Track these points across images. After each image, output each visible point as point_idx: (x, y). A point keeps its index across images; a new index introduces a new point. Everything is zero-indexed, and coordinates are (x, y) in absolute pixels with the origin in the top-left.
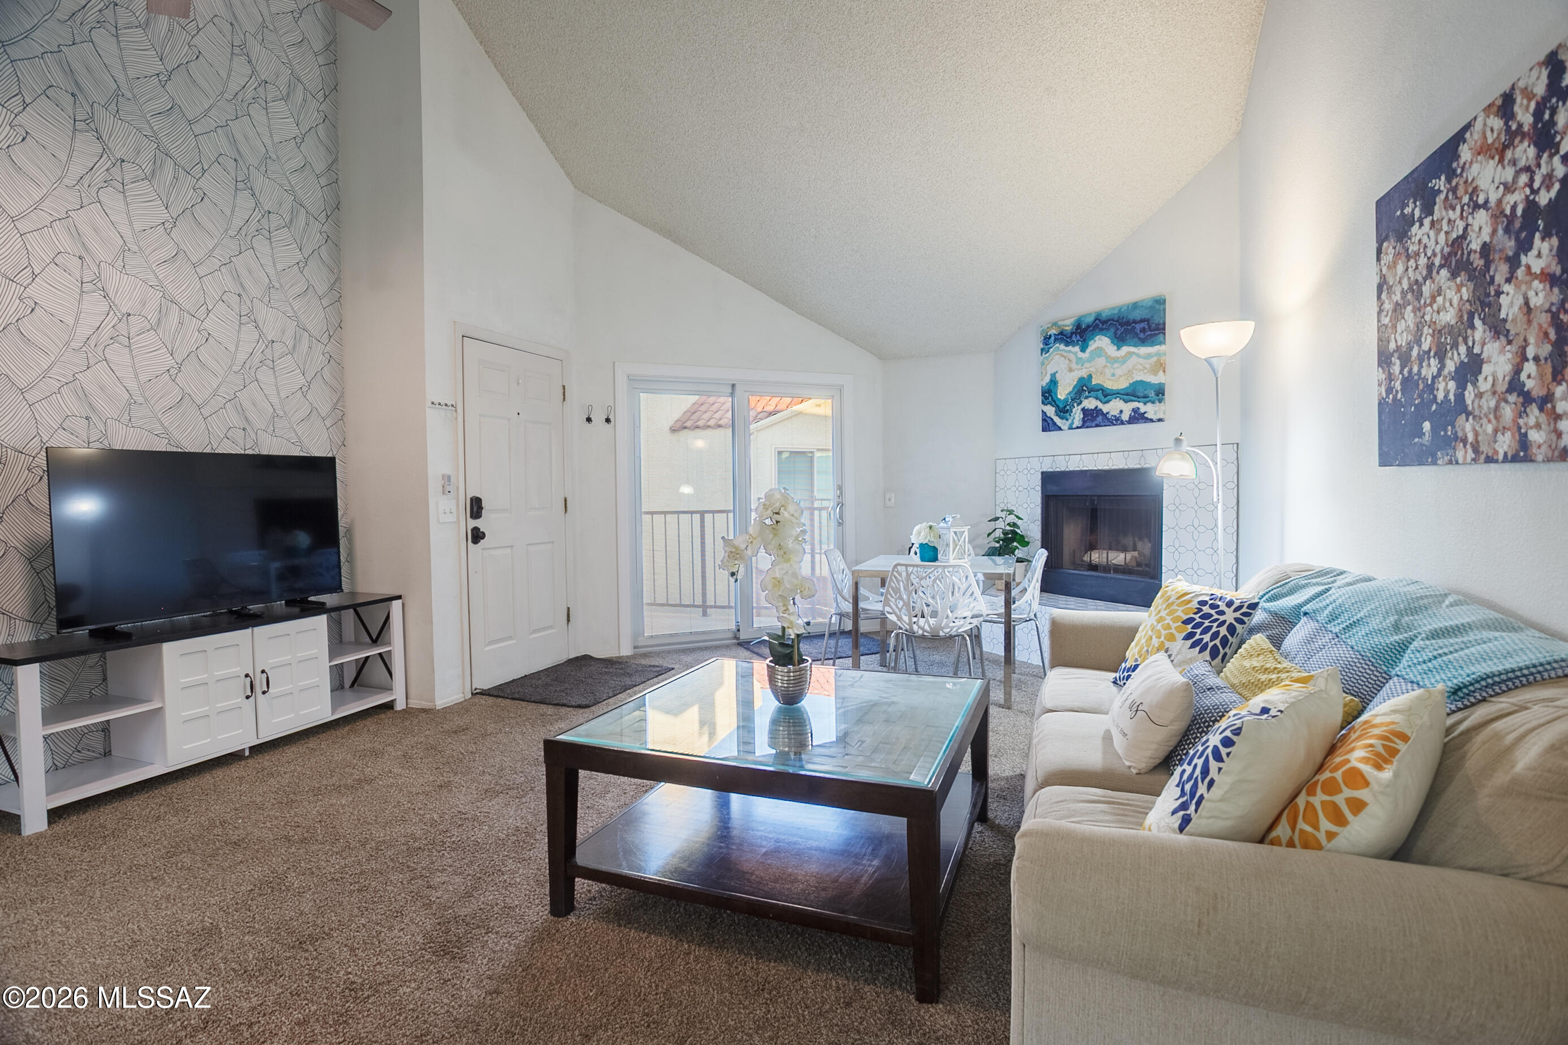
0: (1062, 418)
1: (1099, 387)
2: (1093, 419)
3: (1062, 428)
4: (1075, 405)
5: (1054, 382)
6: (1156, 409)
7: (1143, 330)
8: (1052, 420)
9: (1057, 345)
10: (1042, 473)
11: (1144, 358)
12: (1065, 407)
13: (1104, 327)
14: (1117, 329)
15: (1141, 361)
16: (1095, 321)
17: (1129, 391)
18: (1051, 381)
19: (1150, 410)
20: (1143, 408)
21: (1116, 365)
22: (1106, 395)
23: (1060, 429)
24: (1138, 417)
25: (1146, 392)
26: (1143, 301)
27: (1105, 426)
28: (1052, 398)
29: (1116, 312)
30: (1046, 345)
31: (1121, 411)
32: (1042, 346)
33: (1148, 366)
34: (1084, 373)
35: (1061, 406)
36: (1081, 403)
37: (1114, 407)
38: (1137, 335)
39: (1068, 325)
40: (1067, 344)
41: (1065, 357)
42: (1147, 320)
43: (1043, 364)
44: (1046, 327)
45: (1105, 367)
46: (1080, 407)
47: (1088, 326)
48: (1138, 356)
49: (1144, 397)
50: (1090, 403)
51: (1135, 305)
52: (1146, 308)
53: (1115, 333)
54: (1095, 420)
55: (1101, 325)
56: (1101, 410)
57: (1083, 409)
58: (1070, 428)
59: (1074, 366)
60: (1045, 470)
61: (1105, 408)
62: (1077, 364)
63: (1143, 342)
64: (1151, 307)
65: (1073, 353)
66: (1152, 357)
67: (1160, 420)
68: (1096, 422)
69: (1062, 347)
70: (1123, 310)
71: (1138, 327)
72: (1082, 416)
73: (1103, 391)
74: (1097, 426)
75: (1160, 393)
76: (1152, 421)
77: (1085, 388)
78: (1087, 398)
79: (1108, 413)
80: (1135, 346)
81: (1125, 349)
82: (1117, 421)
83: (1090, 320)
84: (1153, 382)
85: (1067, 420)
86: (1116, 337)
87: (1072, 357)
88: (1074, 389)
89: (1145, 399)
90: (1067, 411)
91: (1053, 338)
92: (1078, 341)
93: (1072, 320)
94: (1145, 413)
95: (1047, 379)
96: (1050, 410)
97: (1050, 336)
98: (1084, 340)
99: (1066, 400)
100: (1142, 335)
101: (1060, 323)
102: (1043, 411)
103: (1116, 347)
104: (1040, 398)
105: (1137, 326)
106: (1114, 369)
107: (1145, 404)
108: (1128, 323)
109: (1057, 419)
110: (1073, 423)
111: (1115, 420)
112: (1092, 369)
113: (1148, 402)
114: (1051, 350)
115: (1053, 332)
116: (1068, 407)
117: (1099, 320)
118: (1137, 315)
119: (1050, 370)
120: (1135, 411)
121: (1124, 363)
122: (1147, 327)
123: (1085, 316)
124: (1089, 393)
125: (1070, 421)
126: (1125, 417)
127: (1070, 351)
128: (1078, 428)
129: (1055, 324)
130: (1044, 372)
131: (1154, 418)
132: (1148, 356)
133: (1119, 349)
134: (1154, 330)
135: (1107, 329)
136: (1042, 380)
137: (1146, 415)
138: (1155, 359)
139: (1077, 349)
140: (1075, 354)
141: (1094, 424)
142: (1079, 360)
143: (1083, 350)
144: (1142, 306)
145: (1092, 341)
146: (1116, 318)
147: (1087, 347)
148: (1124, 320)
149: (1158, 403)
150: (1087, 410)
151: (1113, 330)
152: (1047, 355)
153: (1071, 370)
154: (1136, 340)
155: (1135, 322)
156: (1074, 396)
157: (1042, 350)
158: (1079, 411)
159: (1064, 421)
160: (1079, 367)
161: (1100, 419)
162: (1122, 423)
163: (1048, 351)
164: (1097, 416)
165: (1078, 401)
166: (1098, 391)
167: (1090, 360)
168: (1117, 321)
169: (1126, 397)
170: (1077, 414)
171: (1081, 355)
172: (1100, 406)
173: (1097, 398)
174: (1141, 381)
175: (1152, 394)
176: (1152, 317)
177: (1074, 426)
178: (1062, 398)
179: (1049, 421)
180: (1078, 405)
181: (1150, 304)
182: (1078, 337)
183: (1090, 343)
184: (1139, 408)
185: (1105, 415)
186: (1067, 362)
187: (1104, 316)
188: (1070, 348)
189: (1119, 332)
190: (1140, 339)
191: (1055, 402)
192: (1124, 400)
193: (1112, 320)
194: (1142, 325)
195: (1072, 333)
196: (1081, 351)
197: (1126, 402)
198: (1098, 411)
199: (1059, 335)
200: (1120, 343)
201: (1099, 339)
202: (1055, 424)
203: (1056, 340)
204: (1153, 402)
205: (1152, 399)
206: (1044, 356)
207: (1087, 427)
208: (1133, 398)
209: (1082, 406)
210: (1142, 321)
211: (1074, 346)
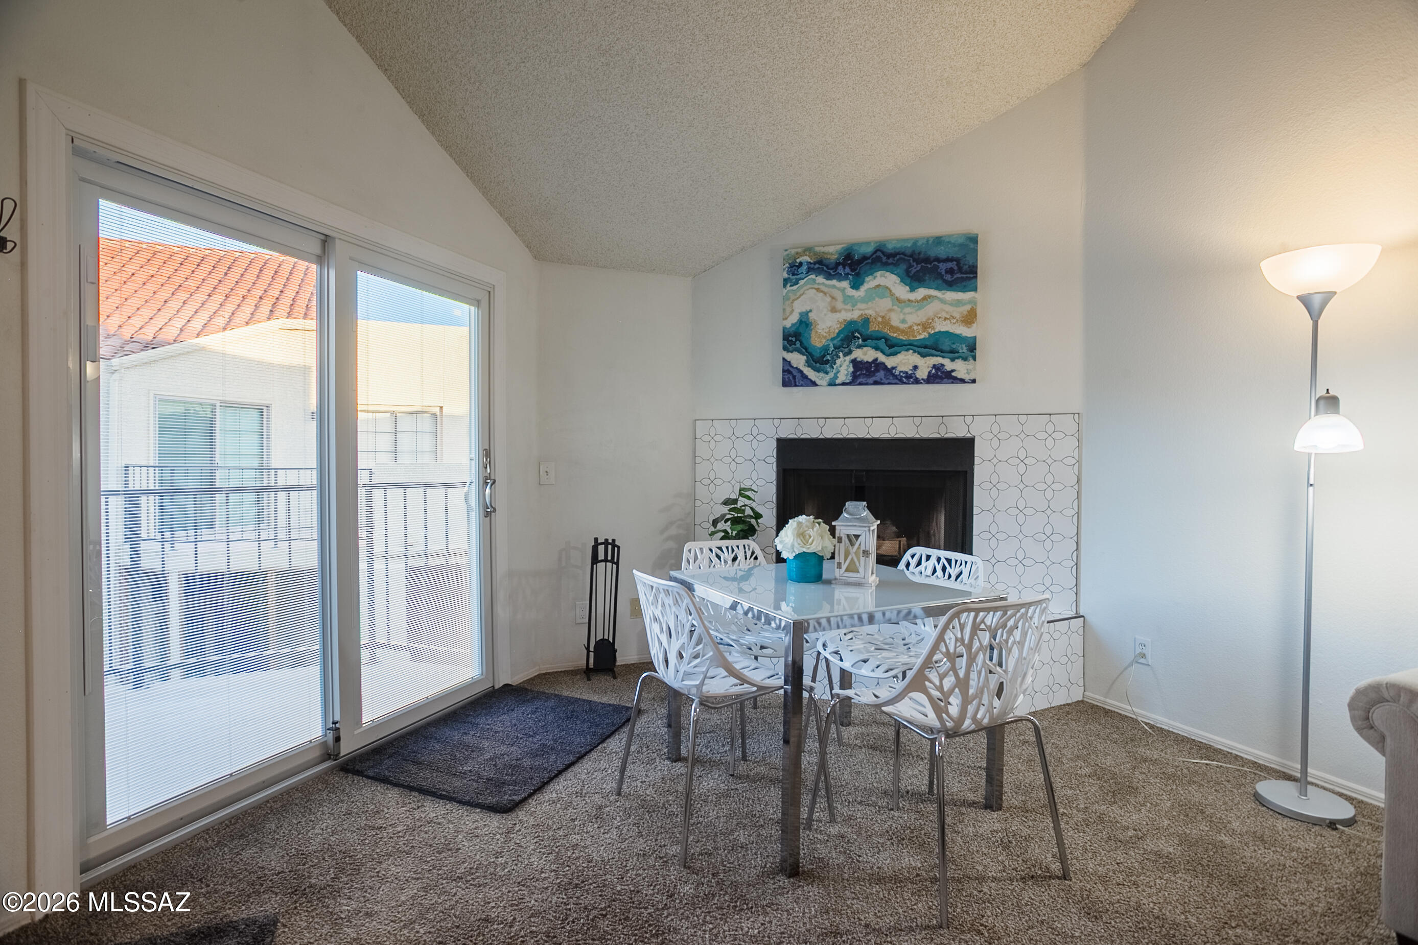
0: (818, 370)
1: (880, 335)
2: (870, 374)
3: (818, 382)
4: (841, 354)
5: (805, 323)
6: (970, 367)
7: (950, 271)
8: (801, 372)
9: (813, 276)
10: (779, 441)
11: (951, 305)
12: (824, 356)
13: (891, 261)
14: (911, 266)
15: (948, 308)
16: (876, 252)
17: (928, 343)
18: (801, 322)
19: (960, 368)
20: (949, 365)
21: (907, 310)
22: (892, 346)
23: (814, 384)
24: (939, 376)
25: (954, 346)
26: (950, 236)
27: (889, 384)
28: (801, 343)
29: (909, 245)
30: (793, 274)
31: (916, 367)
32: (786, 275)
33: (958, 316)
34: (855, 315)
35: (817, 354)
36: (850, 352)
37: (903, 361)
38: (940, 276)
39: (833, 252)
40: (829, 277)
41: (825, 293)
42: (958, 261)
43: (786, 298)
44: (793, 251)
45: (890, 310)
46: (848, 358)
47: (864, 258)
48: (943, 301)
49: (953, 351)
50: (865, 354)
51: (938, 240)
52: (954, 245)
53: (907, 272)
54: (874, 375)
55: (884, 259)
56: (883, 364)
57: (854, 362)
58: (832, 384)
59: (839, 305)
60: (783, 436)
61: (890, 362)
62: (844, 302)
63: (950, 285)
64: (961, 245)
65: (839, 289)
66: (964, 305)
67: (974, 381)
68: (874, 379)
69: (820, 279)
70: (920, 243)
71: (943, 267)
72: (851, 369)
73: (887, 340)
74: (876, 383)
75: (971, 348)
76: (962, 381)
77: (857, 334)
78: (860, 347)
79: (894, 368)
80: (938, 288)
81: (922, 292)
82: (909, 378)
83: (869, 250)
84: (964, 334)
85: (827, 373)
86: (909, 276)
87: (838, 295)
88: (838, 334)
89: (953, 354)
90: (827, 362)
91: (805, 267)
92: (848, 274)
93: (839, 247)
94: (953, 371)
95: (794, 318)
96: (798, 360)
97: (801, 264)
98: (858, 275)
99: (825, 349)
100: (948, 277)
101: (817, 249)
102: (784, 359)
103: (908, 288)
104: (780, 342)
105: (941, 265)
106: (904, 314)
107: (953, 360)
108: (927, 260)
109: (809, 372)
110: (836, 377)
111: (906, 377)
112: (870, 312)
113: (958, 358)
114: (802, 282)
115: (806, 259)
116: (828, 357)
117: (883, 253)
118: (941, 252)
119: (799, 307)
120: (938, 367)
121: (920, 309)
122: (956, 268)
123: (860, 244)
124: (864, 340)
125: (831, 375)
126: (922, 374)
127: (834, 287)
128: (844, 384)
129: (808, 250)
130: (788, 310)
131: (967, 377)
132: (959, 303)
133: (912, 290)
134: (966, 273)
135: (896, 265)
136: (786, 319)
137: (953, 374)
138: (968, 307)
139: (845, 284)
140: (843, 290)
141: (871, 380)
142: (847, 299)
143: (856, 286)
144: (949, 242)
145: (870, 277)
146: (909, 252)
147: (862, 284)
148: (922, 256)
149: (972, 361)
150: (861, 362)
151: (903, 266)
152: (795, 287)
153: (834, 310)
154: (940, 282)
155: (938, 260)
156: (839, 344)
157: (786, 281)
158: (847, 363)
159: (822, 374)
160: (849, 307)
161: (881, 374)
162: (917, 381)
163: (796, 283)
164: (877, 370)
165: (846, 350)
166: (879, 339)
167: (866, 299)
168: (911, 256)
169: (922, 350)
170: (844, 367)
171: (853, 293)
172: (882, 358)
173: (877, 348)
174: (947, 332)
175: (964, 349)
176: (964, 257)
177: (838, 382)
178: (819, 345)
179: (795, 373)
180: (845, 355)
181: (961, 241)
182: (848, 270)
183: (867, 279)
184: (943, 365)
185: (889, 371)
186: (828, 299)
187: (890, 247)
188: (834, 282)
189: (913, 270)
190: (945, 281)
191: (806, 349)
192: (919, 353)
193: (903, 254)
194: (949, 265)
195: (838, 264)
196: (852, 287)
197: (923, 355)
198: (877, 366)
199: (815, 263)
200: (915, 284)
201: (881, 276)
202: (805, 377)
203: (810, 270)
204: (965, 359)
205: (963, 355)
206: (788, 288)
207: (860, 384)
208: (934, 352)
209: (853, 356)
210: (948, 260)
211: (840, 280)
